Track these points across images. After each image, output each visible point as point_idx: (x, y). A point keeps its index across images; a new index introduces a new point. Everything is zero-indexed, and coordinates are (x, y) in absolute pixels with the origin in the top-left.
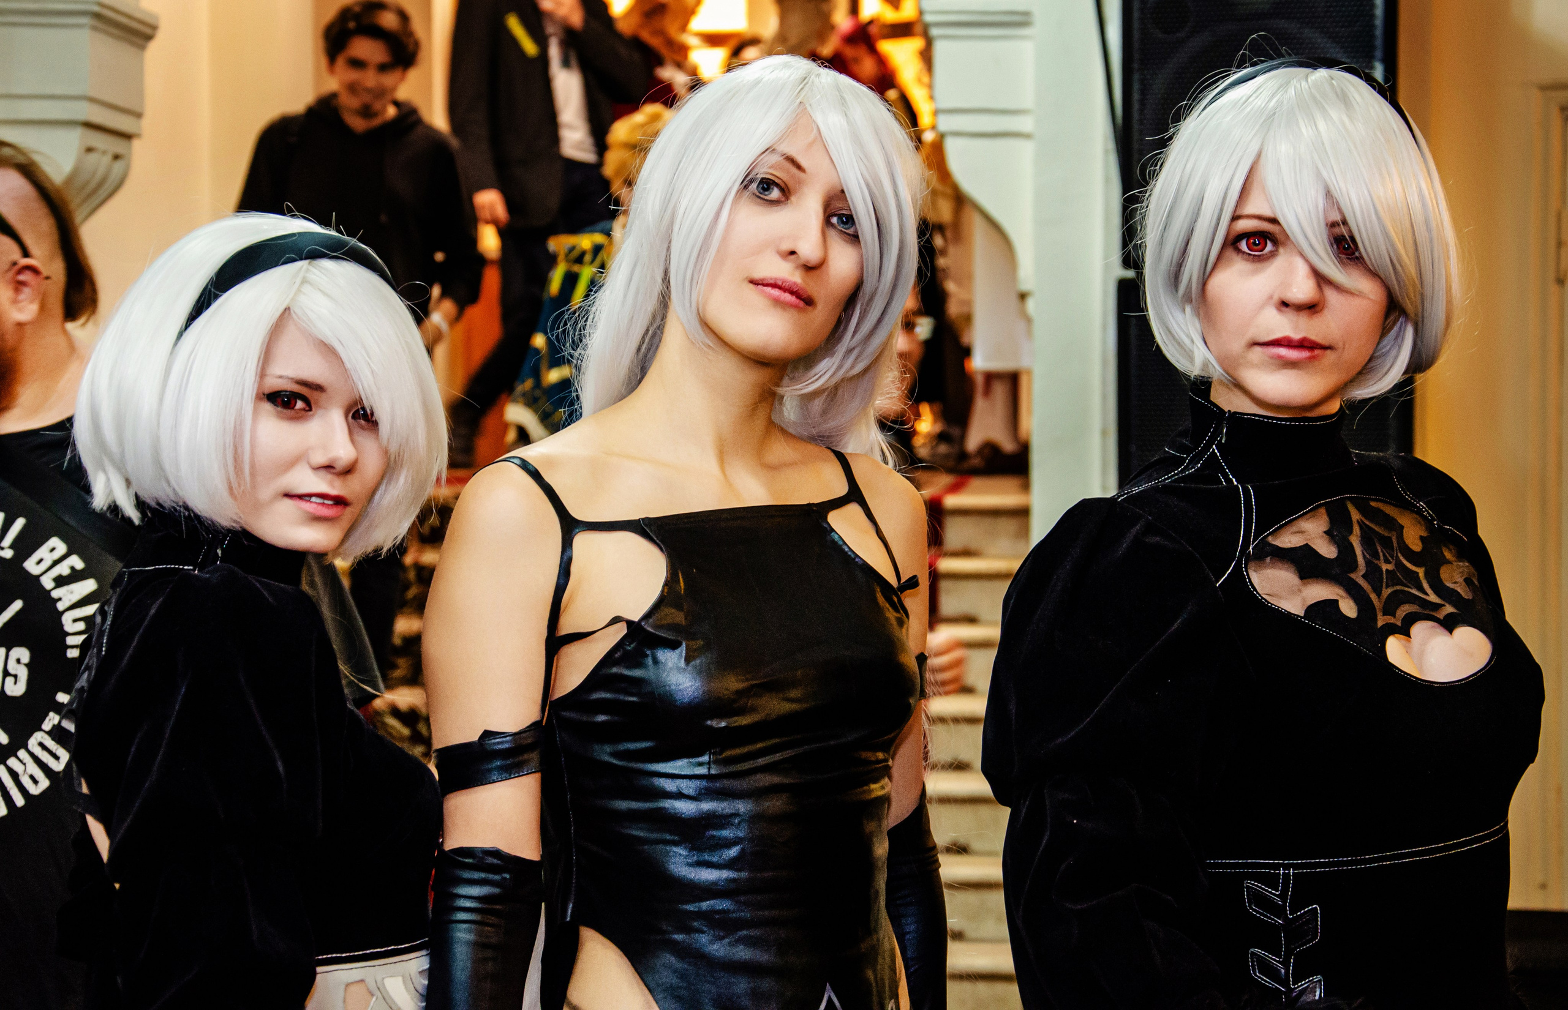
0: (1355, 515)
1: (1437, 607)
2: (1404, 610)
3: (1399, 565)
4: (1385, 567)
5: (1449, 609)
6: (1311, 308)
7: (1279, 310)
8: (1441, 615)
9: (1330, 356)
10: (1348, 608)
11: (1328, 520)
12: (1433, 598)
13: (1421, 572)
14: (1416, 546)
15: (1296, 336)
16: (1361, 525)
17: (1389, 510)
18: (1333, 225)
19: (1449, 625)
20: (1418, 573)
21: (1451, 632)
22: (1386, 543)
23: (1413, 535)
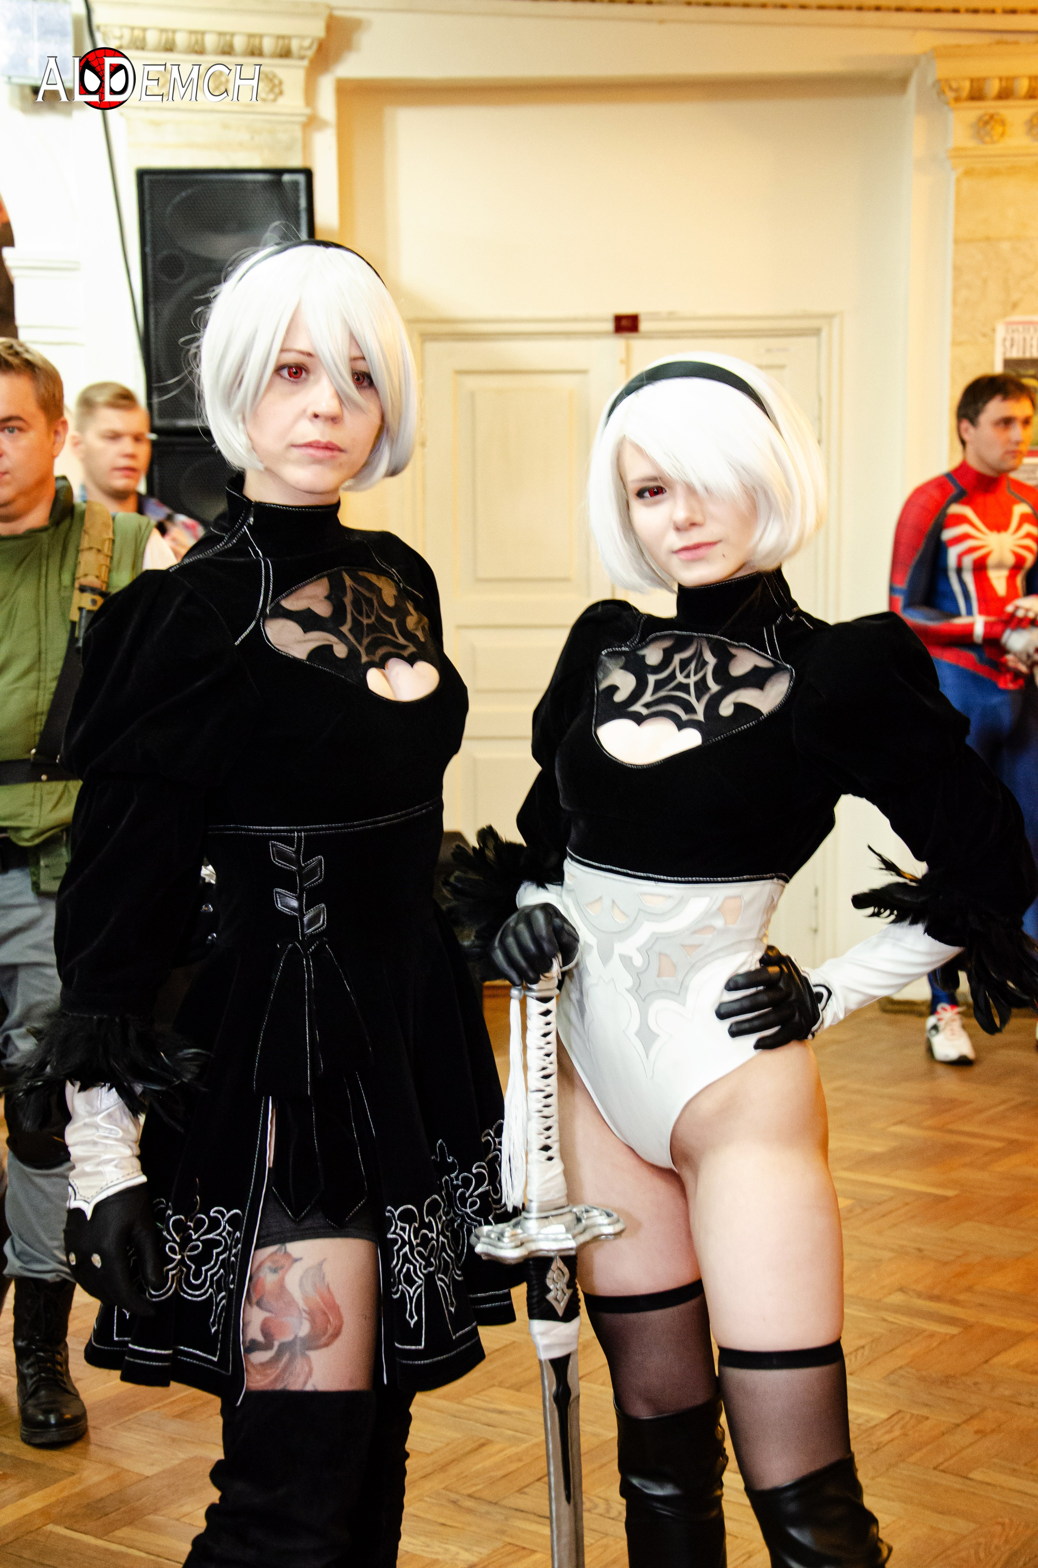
0: (348, 581)
1: (404, 647)
2: (381, 652)
3: (379, 618)
4: (365, 621)
5: (412, 649)
6: (334, 420)
7: (311, 421)
8: (406, 653)
9: (343, 457)
10: (340, 651)
11: (328, 587)
12: (401, 641)
13: (393, 622)
14: (391, 603)
15: (324, 440)
16: (354, 590)
17: (373, 578)
18: (354, 359)
19: (411, 661)
20: (391, 624)
21: (412, 666)
22: (369, 602)
23: (389, 594)
